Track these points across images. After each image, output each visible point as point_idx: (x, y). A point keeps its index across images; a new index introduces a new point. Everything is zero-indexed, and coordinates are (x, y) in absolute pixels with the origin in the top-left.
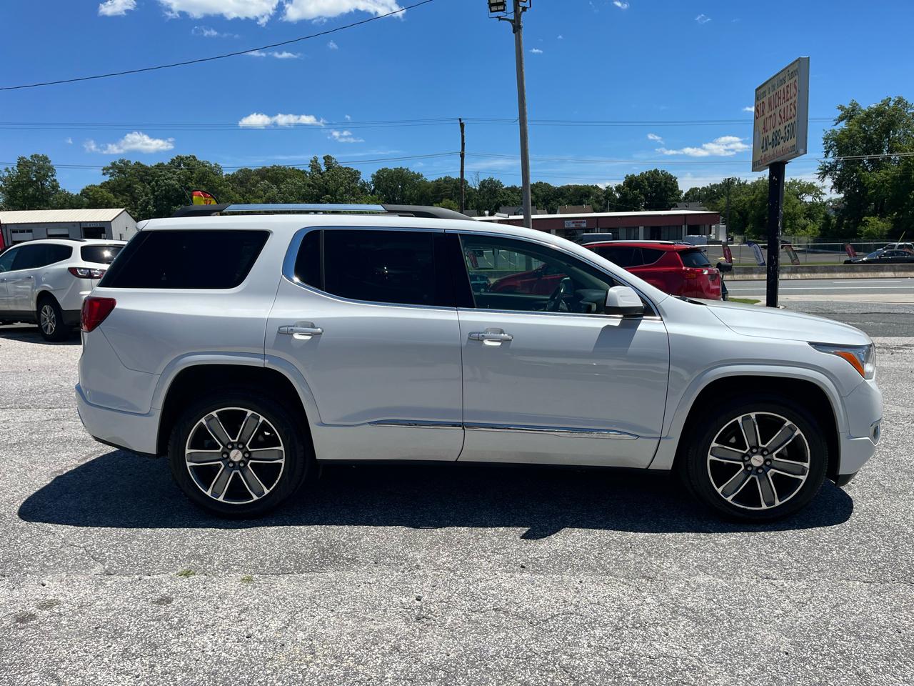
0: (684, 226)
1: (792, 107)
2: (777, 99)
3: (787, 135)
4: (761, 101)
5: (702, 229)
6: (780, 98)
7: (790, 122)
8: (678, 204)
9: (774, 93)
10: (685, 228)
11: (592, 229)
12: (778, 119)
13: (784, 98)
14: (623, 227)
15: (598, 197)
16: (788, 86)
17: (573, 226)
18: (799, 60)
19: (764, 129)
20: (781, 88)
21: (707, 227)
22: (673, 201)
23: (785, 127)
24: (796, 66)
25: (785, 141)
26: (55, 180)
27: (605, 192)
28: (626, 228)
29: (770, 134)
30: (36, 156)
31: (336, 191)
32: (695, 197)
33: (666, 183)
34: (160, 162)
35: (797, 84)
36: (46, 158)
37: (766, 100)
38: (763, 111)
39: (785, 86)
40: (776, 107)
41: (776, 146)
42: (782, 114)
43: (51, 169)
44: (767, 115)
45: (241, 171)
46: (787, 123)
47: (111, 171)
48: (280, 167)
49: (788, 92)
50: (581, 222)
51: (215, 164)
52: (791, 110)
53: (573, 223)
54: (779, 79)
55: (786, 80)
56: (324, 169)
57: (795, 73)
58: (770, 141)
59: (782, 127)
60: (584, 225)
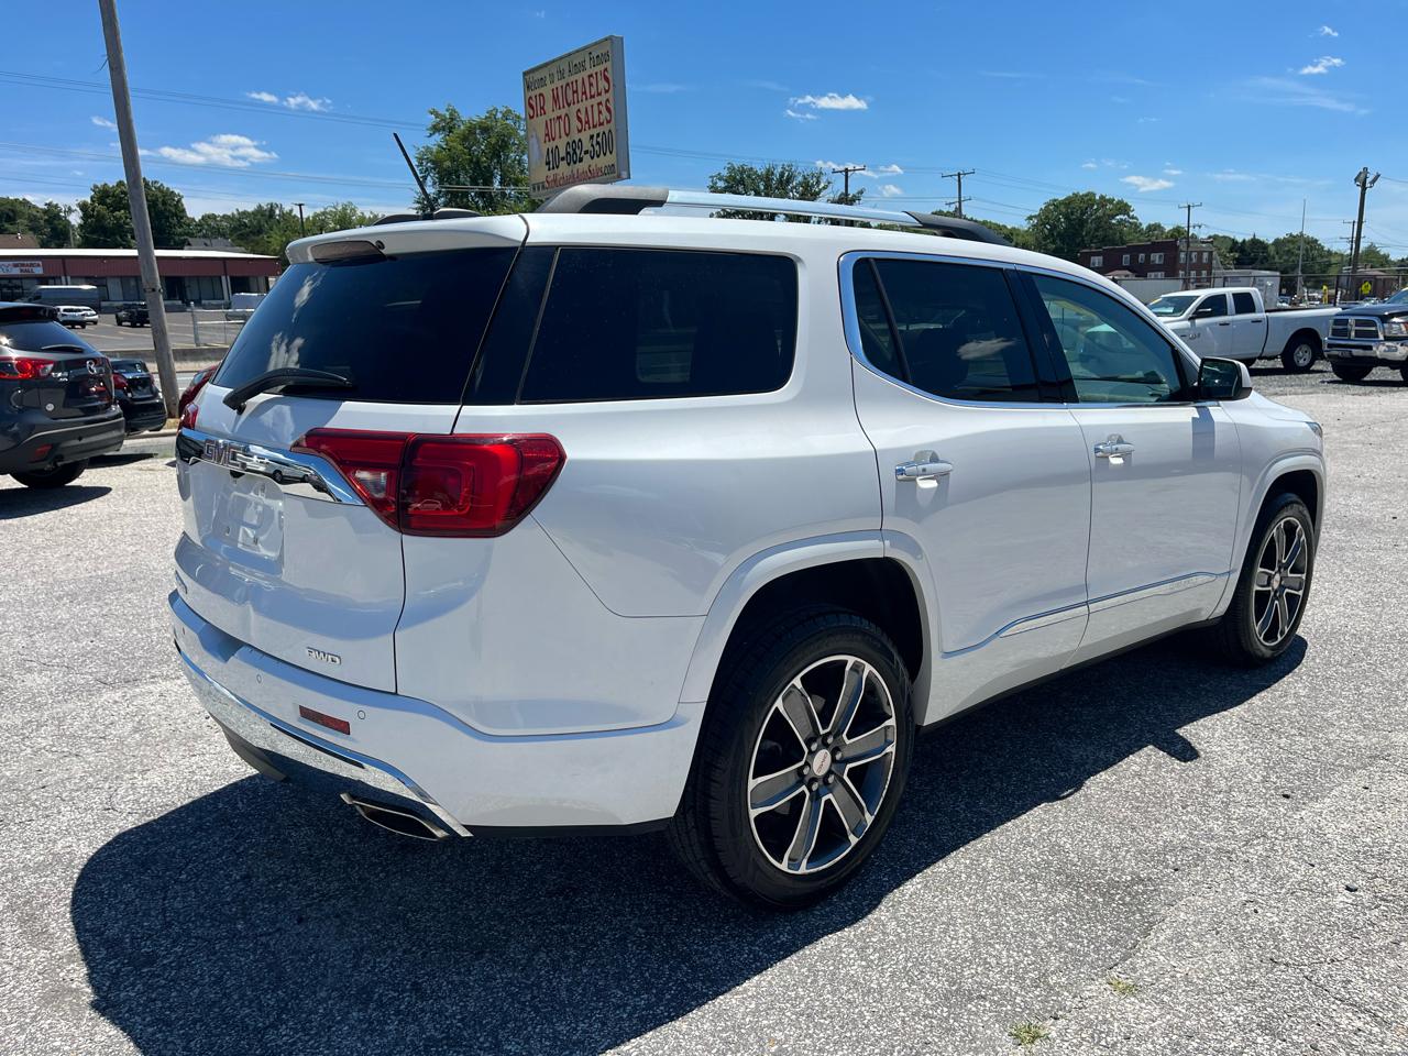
0: (223, 278)
1: (603, 109)
2: (570, 92)
3: (597, 148)
4: (537, 92)
5: (253, 283)
6: (575, 92)
7: (599, 130)
8: (190, 239)
9: (563, 82)
10: (226, 282)
11: (53, 278)
12: (575, 123)
13: (584, 93)
14: (114, 277)
15: (33, 219)
16: (590, 76)
17: (16, 271)
18: (610, 39)
19: (547, 135)
20: (578, 77)
21: (262, 281)
22: (180, 235)
23: (592, 137)
24: (607, 47)
25: (592, 158)
27: (45, 212)
28: (121, 277)
29: (561, 143)
32: (211, 229)
33: (164, 203)
35: (609, 75)
37: (547, 91)
38: (542, 108)
39: (585, 74)
40: (569, 105)
41: (575, 163)
42: (583, 116)
44: (551, 115)
46: (594, 132)
49: (591, 85)
50: (32, 265)
52: (600, 112)
53: (16, 266)
54: (571, 63)
55: (587, 66)
57: (604, 57)
58: (563, 154)
59: (585, 136)
60: (39, 271)
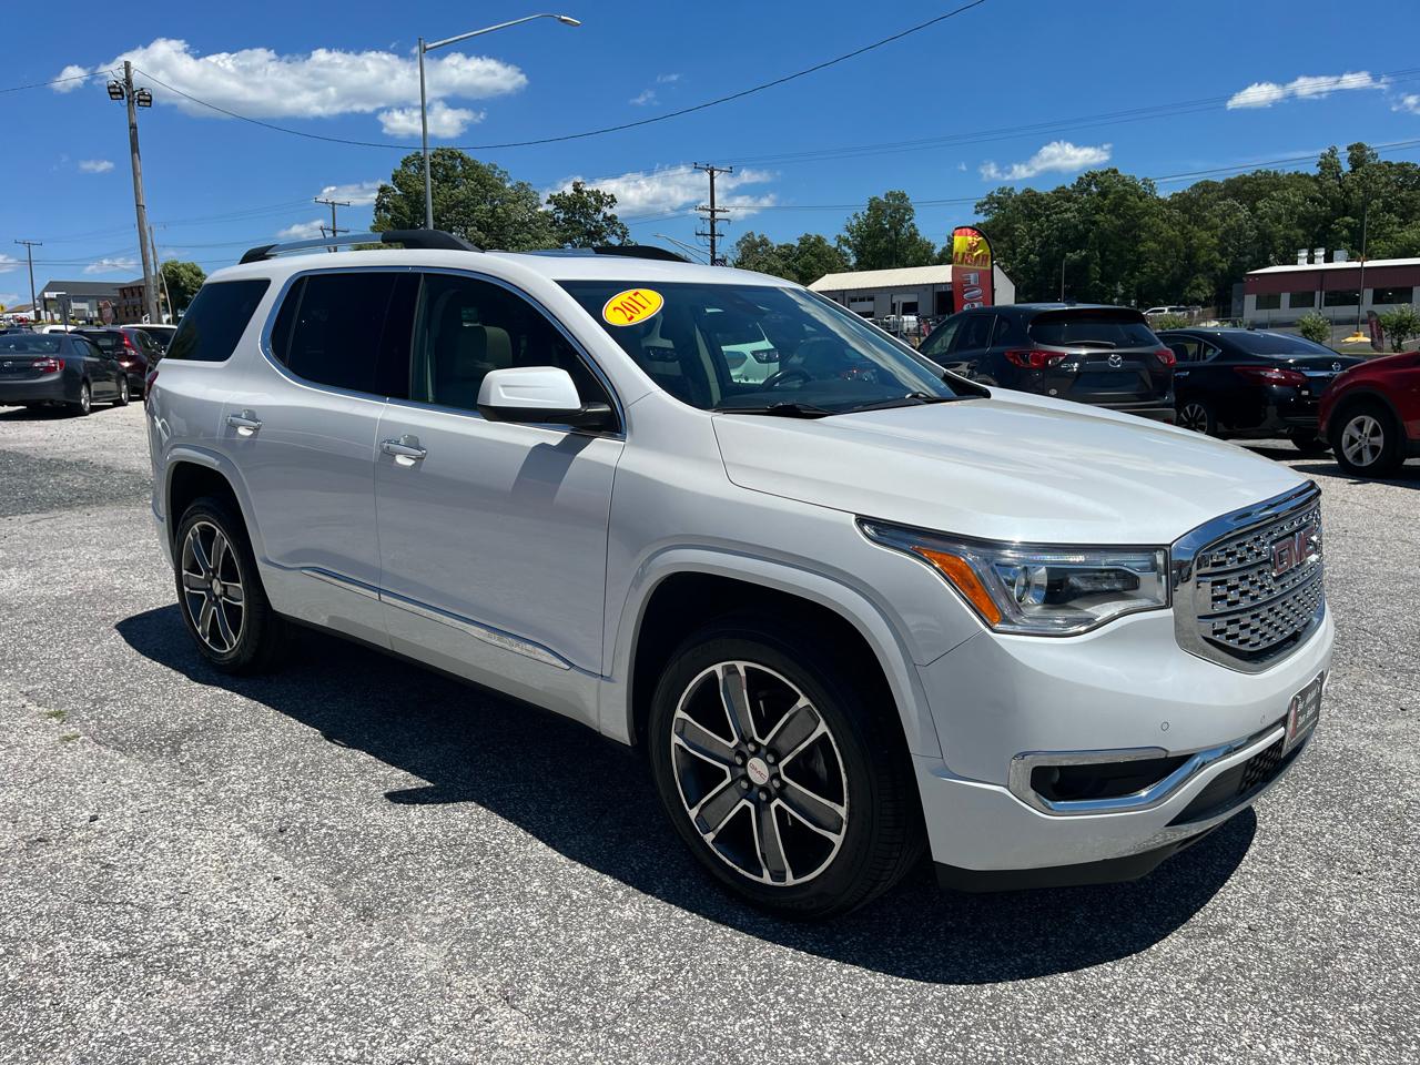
26: (913, 225)
30: (891, 194)
31: (1364, 209)
34: (1061, 185)
36: (904, 195)
43: (909, 210)
45: (1197, 185)
47: (987, 207)
48: (1267, 173)
51: (1144, 179)
56: (1346, 168)
